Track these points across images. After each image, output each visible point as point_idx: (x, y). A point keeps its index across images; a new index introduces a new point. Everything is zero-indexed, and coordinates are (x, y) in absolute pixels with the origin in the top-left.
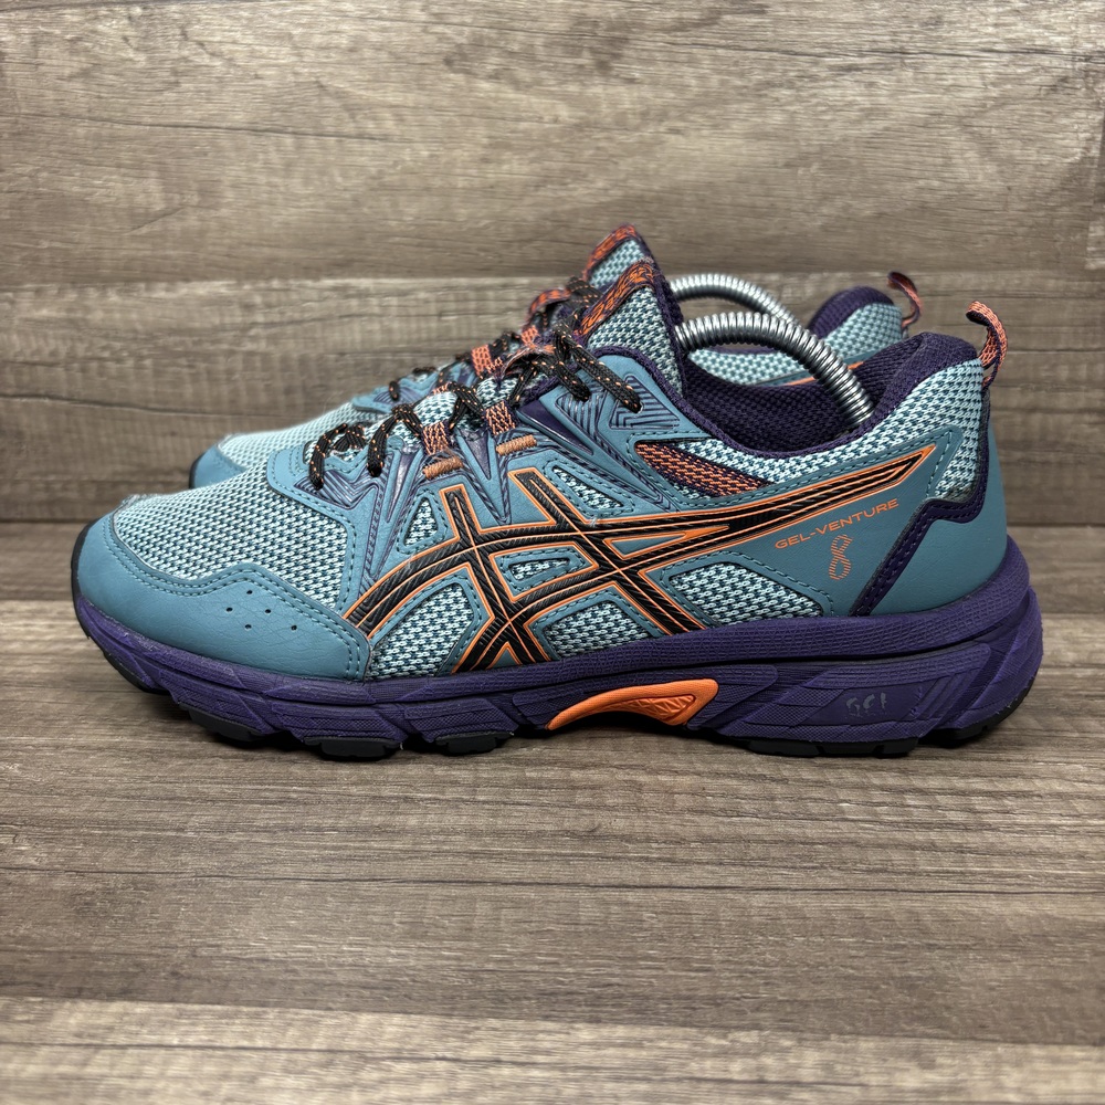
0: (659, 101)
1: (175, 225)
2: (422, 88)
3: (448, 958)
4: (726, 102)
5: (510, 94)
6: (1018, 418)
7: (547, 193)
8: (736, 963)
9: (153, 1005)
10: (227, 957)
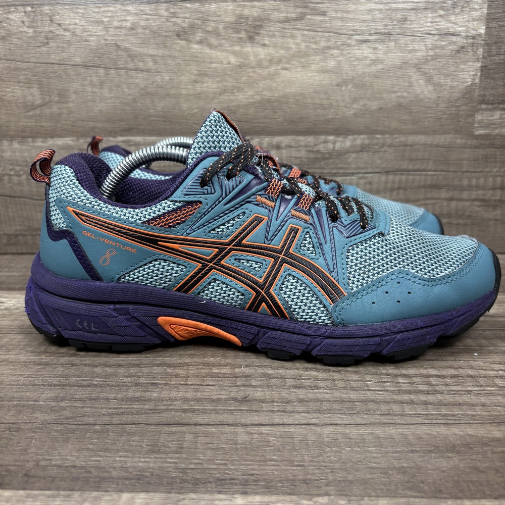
0: (277, 55)
1: (47, 111)
2: (166, 47)
3: (170, 463)
4: (308, 56)
5: (207, 50)
6: (445, 203)
7: (225, 97)
8: (316, 462)
9: (14, 491)
10: (55, 465)
